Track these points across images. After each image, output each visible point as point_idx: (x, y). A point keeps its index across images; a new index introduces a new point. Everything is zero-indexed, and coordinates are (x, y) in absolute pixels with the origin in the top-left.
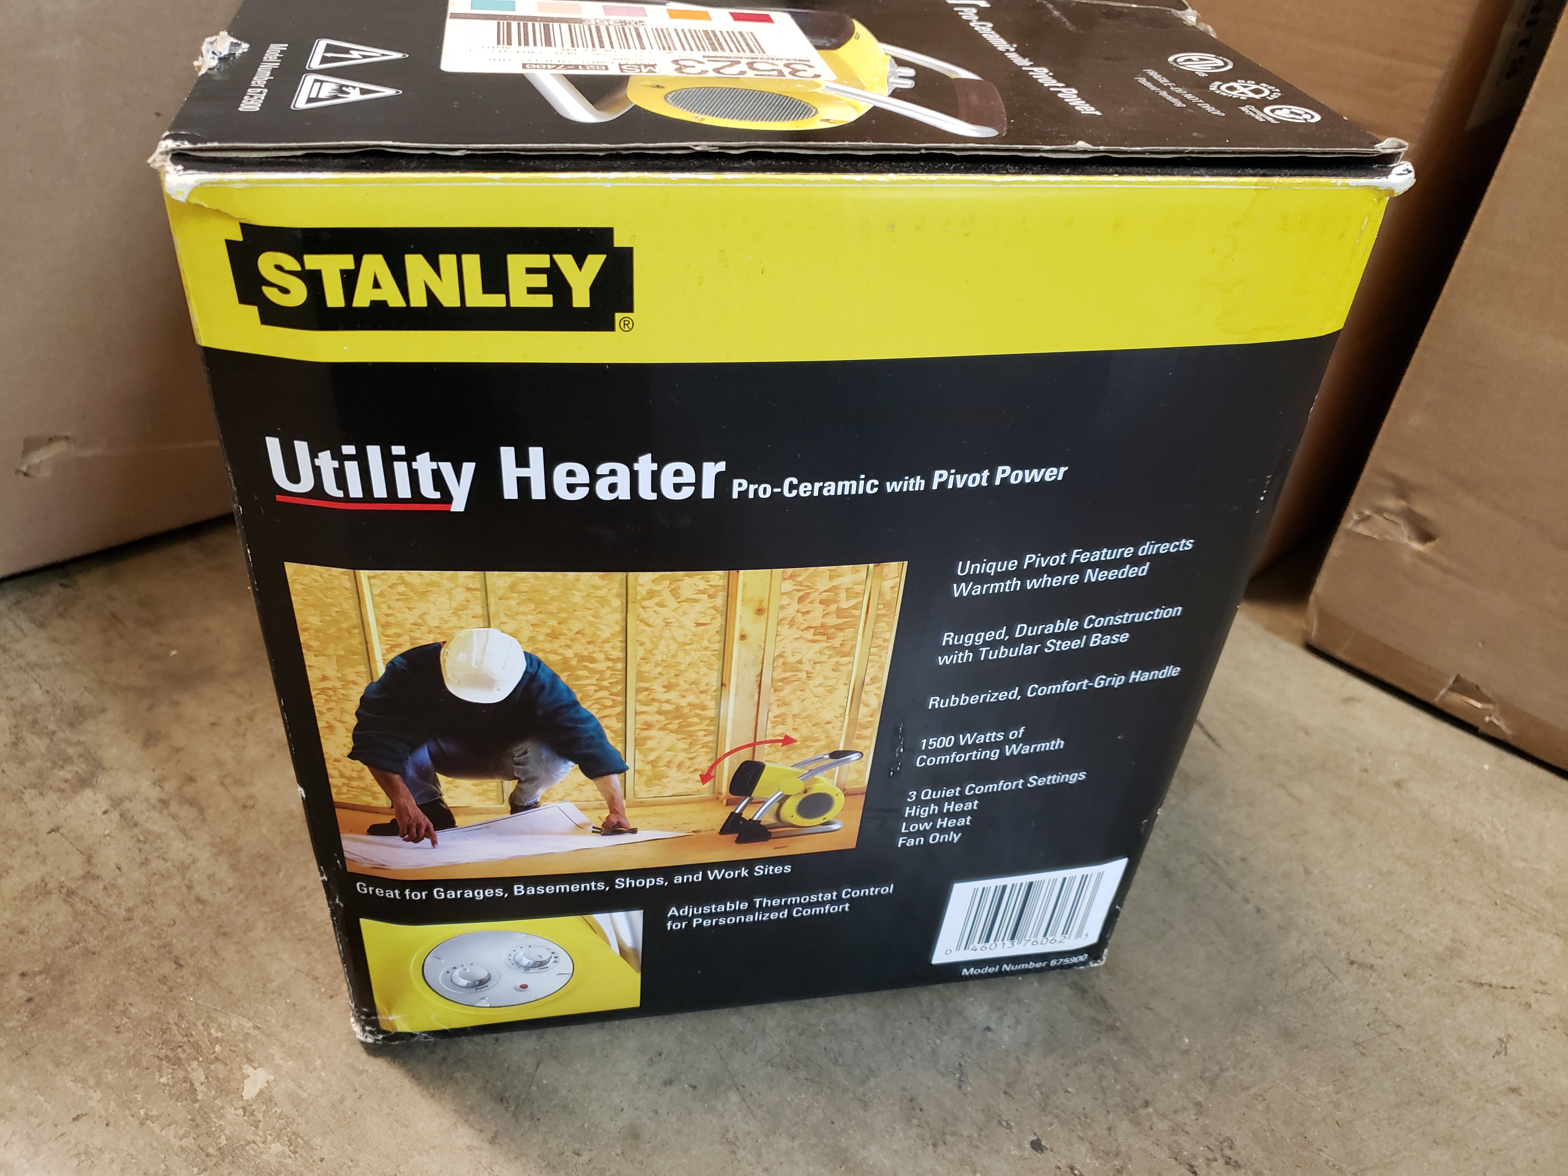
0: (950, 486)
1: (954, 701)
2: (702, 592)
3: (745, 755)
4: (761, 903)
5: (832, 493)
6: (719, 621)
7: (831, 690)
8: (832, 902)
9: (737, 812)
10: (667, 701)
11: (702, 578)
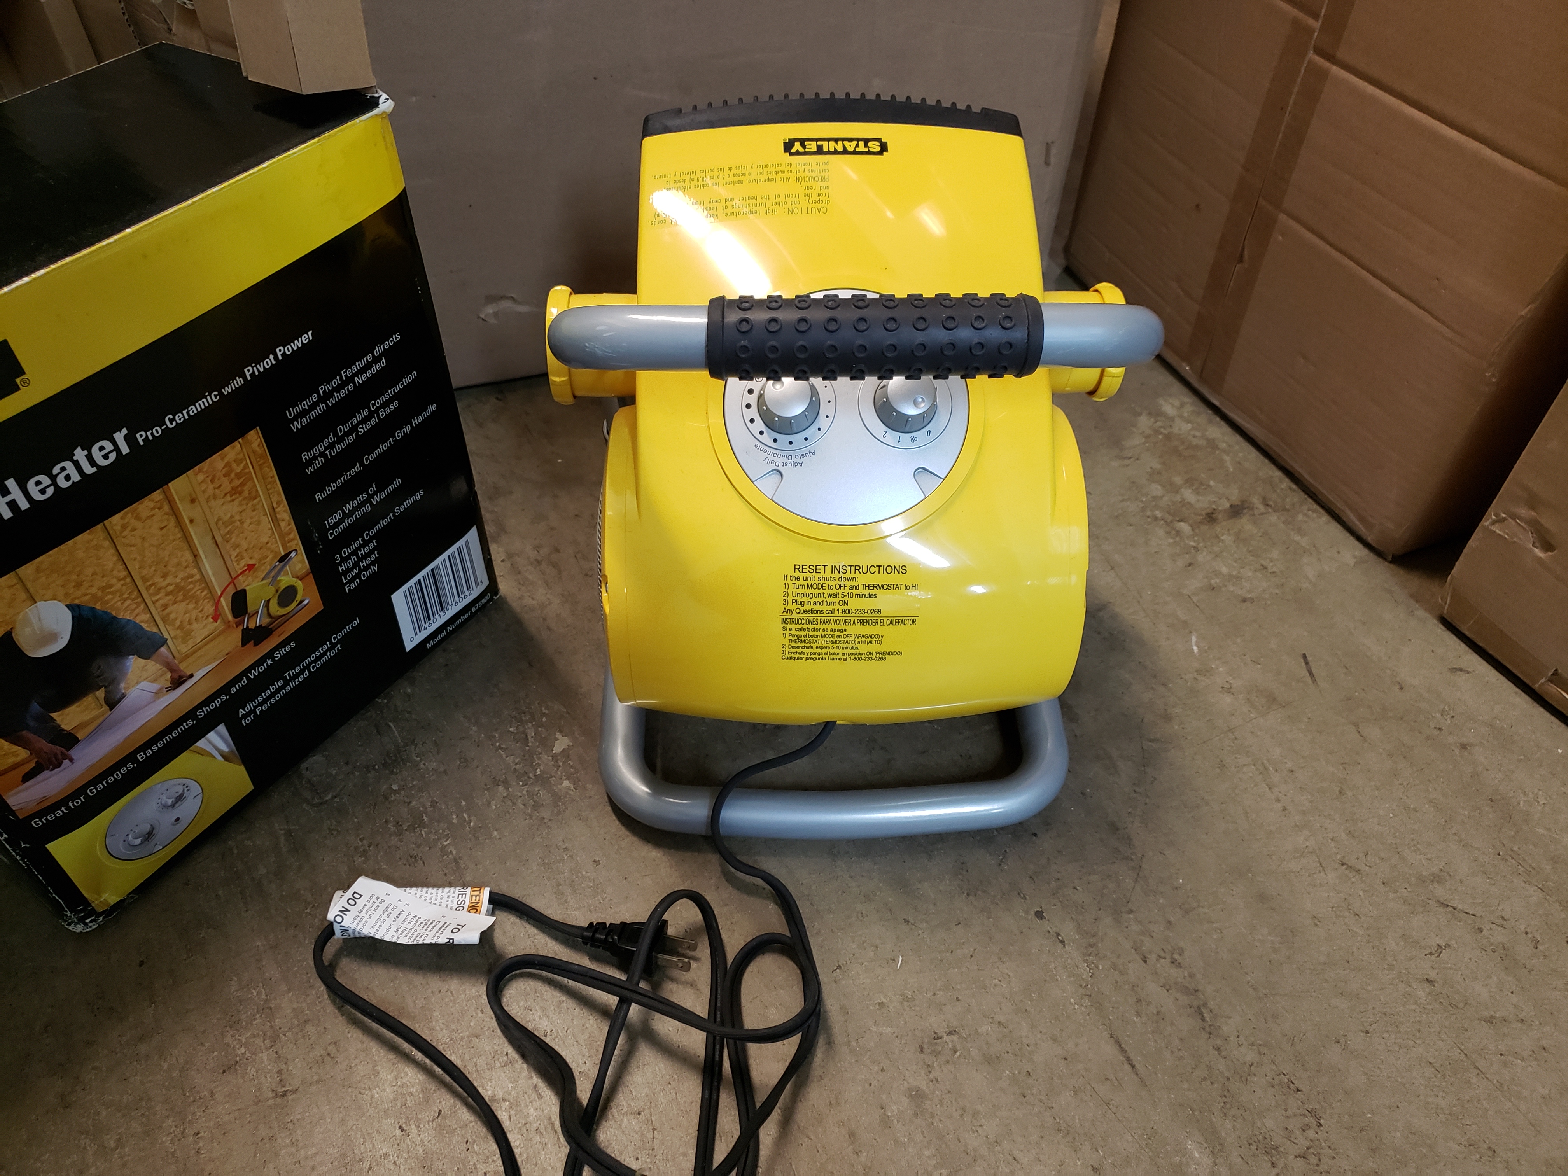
0: (257, 373)
1: (328, 490)
2: (153, 509)
3: (231, 591)
5: (195, 412)
6: (173, 520)
8: (329, 649)
9: (245, 627)
10: (168, 585)
11: (150, 500)
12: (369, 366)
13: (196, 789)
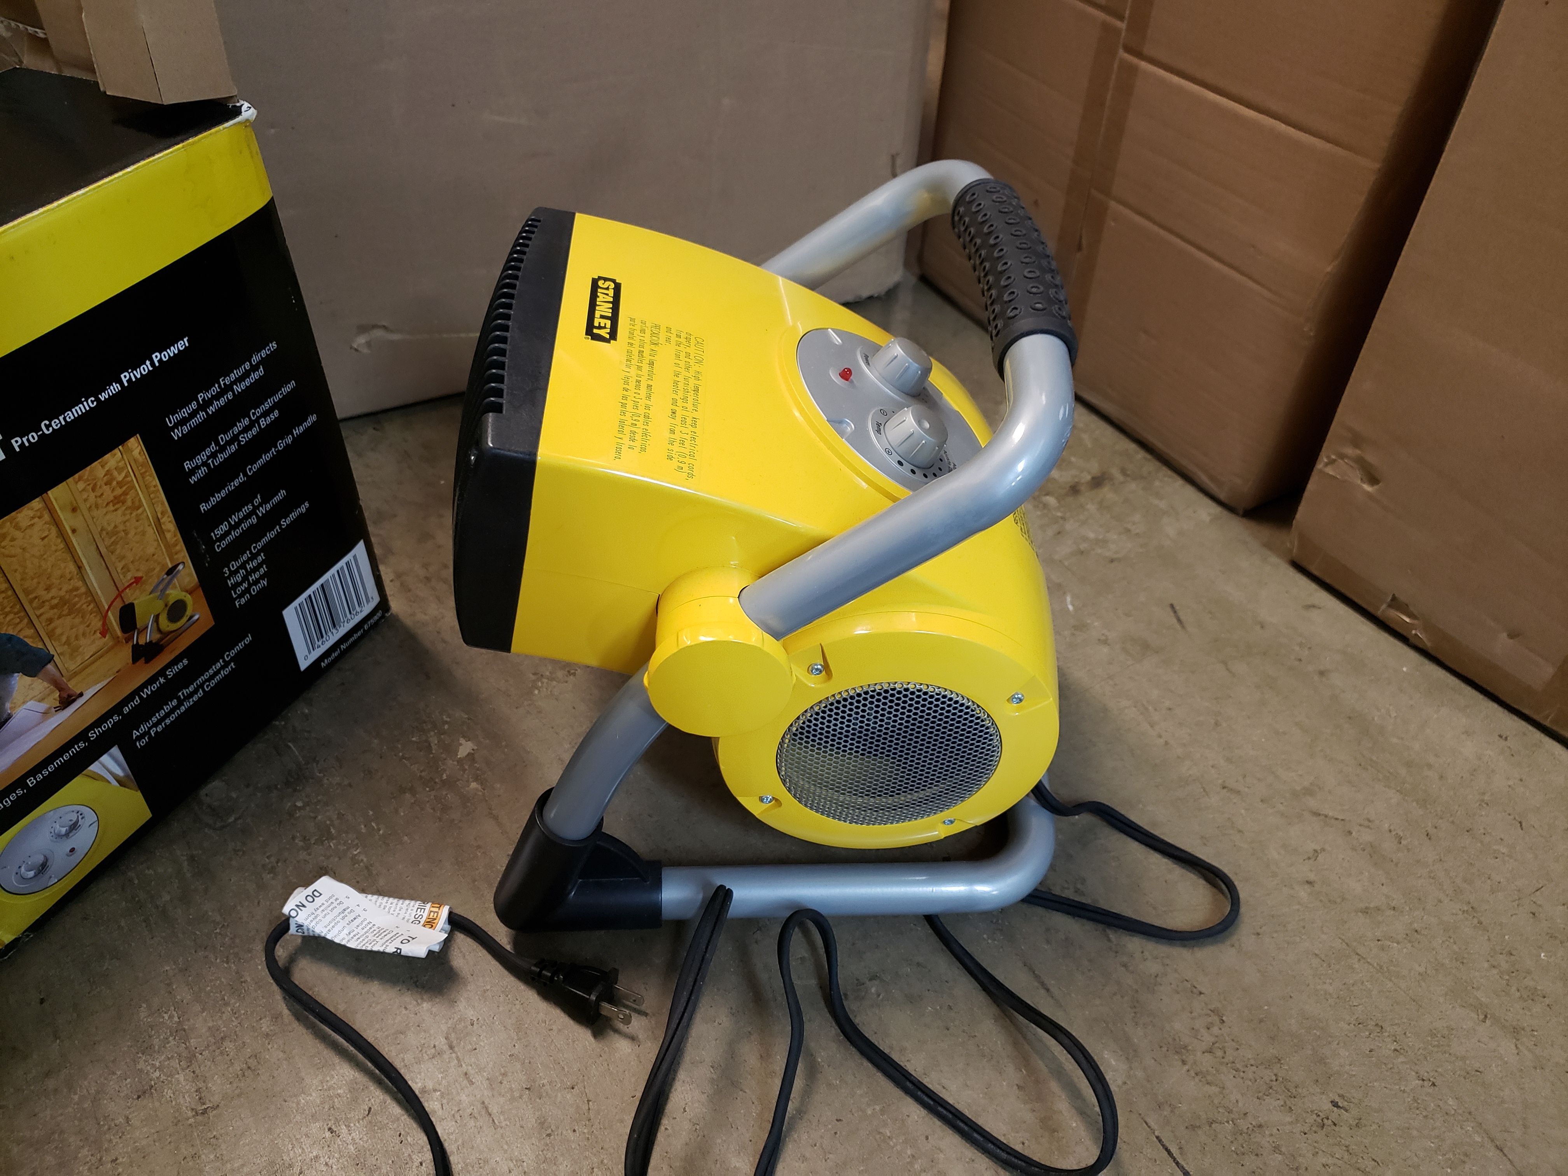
0: (134, 379)
1: (213, 501)
2: (33, 518)
3: (118, 605)
4: (183, 694)
5: (72, 418)
6: (54, 530)
7: (144, 533)
8: (223, 668)
9: (135, 643)
10: (52, 598)
11: (28, 509)
12: (247, 374)
13: (91, 817)
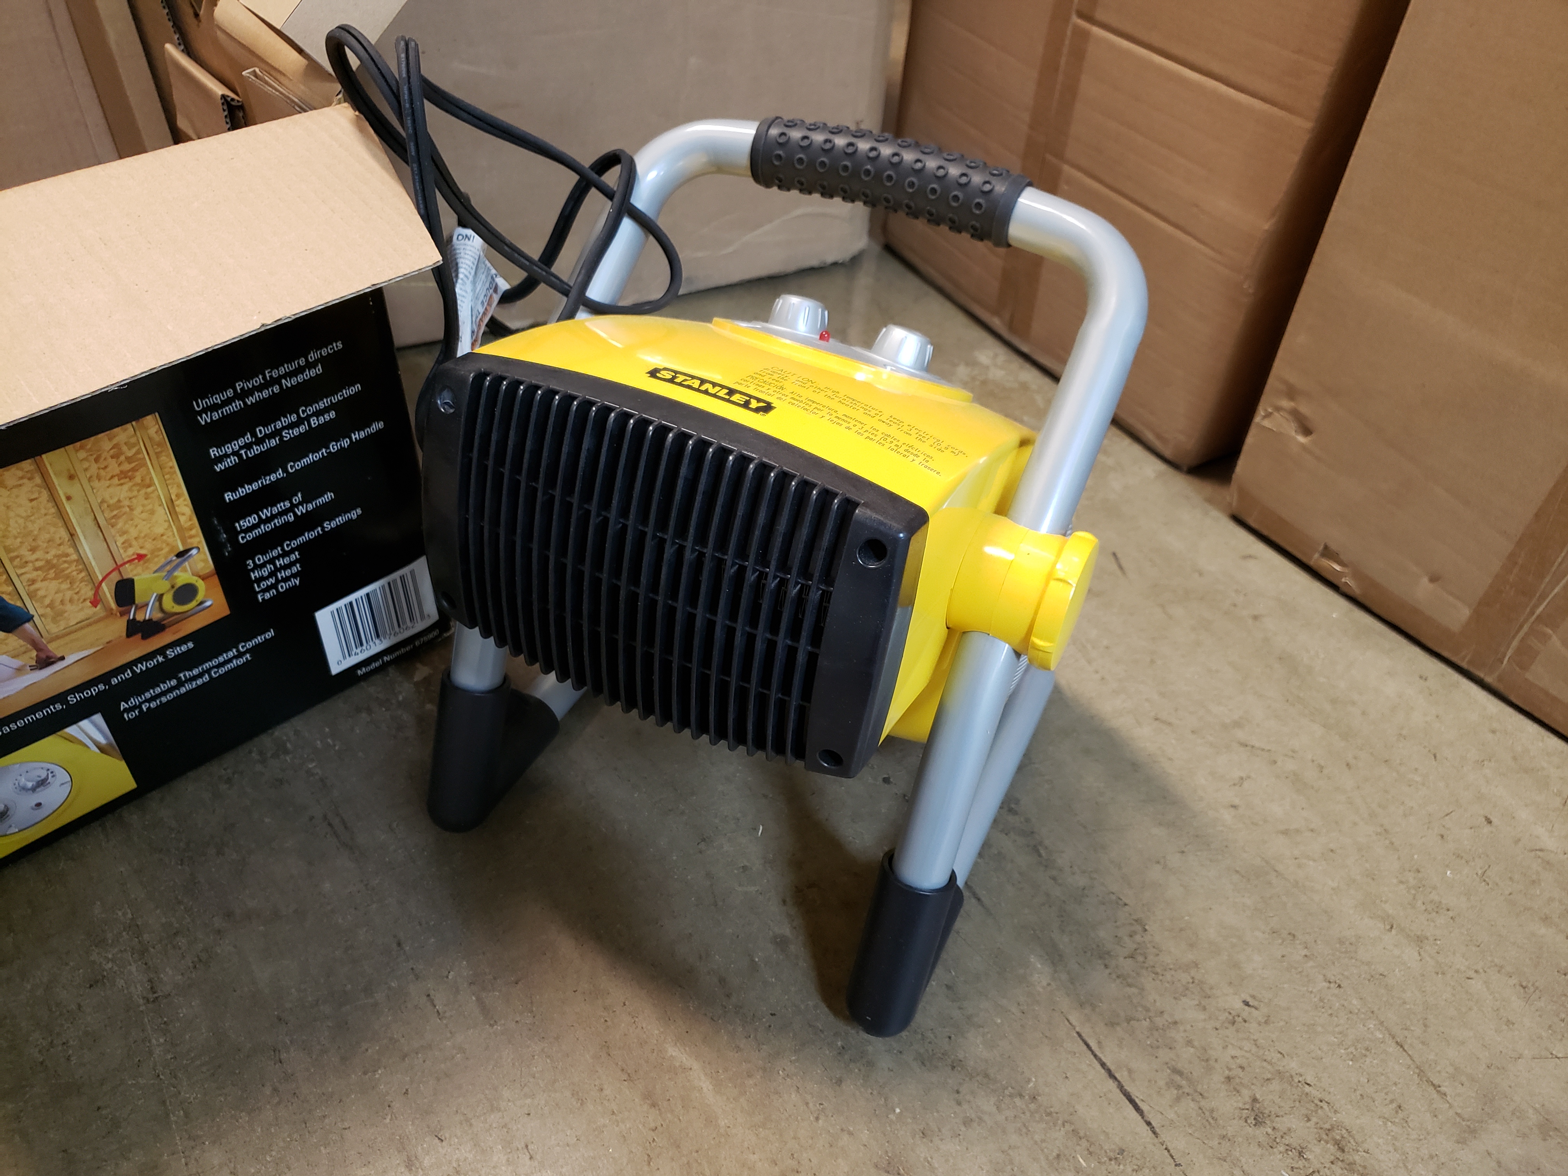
1: (242, 492)
2: (22, 478)
3: (115, 577)
4: (185, 676)
6: (45, 494)
7: (152, 512)
8: (236, 657)
9: (131, 617)
10: (37, 560)
11: (17, 469)
13: (63, 776)
